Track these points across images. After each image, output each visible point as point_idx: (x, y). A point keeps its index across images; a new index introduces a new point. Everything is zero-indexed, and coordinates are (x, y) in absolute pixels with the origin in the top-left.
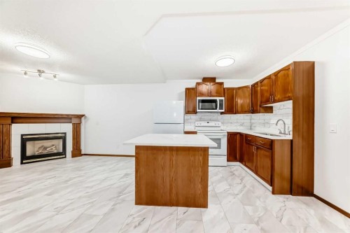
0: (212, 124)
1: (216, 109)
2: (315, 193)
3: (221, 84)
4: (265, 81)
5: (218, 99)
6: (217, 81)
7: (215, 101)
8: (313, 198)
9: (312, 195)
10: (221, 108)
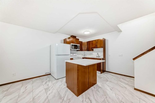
0: (74, 55)
1: (77, 49)
2: (106, 70)
3: (78, 39)
4: (94, 41)
5: (78, 45)
6: (77, 38)
7: (77, 46)
8: (106, 72)
9: (105, 71)
10: (79, 49)
